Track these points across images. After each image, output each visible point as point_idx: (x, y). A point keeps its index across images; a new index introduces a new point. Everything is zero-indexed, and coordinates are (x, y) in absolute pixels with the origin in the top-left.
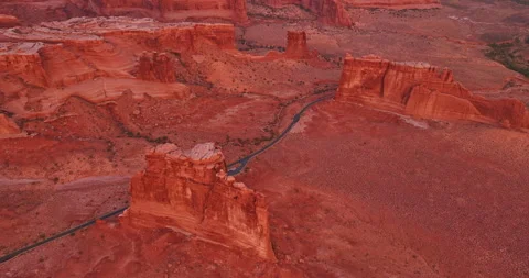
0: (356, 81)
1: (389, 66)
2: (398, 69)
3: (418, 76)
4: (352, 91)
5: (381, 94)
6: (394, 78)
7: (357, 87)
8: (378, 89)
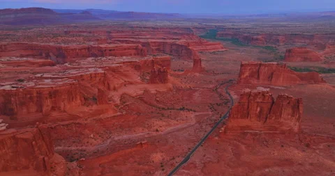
0: (247, 74)
1: (260, 65)
2: (265, 66)
3: (274, 68)
4: (245, 79)
5: (258, 78)
6: (264, 70)
7: (247, 76)
8: (256, 76)
